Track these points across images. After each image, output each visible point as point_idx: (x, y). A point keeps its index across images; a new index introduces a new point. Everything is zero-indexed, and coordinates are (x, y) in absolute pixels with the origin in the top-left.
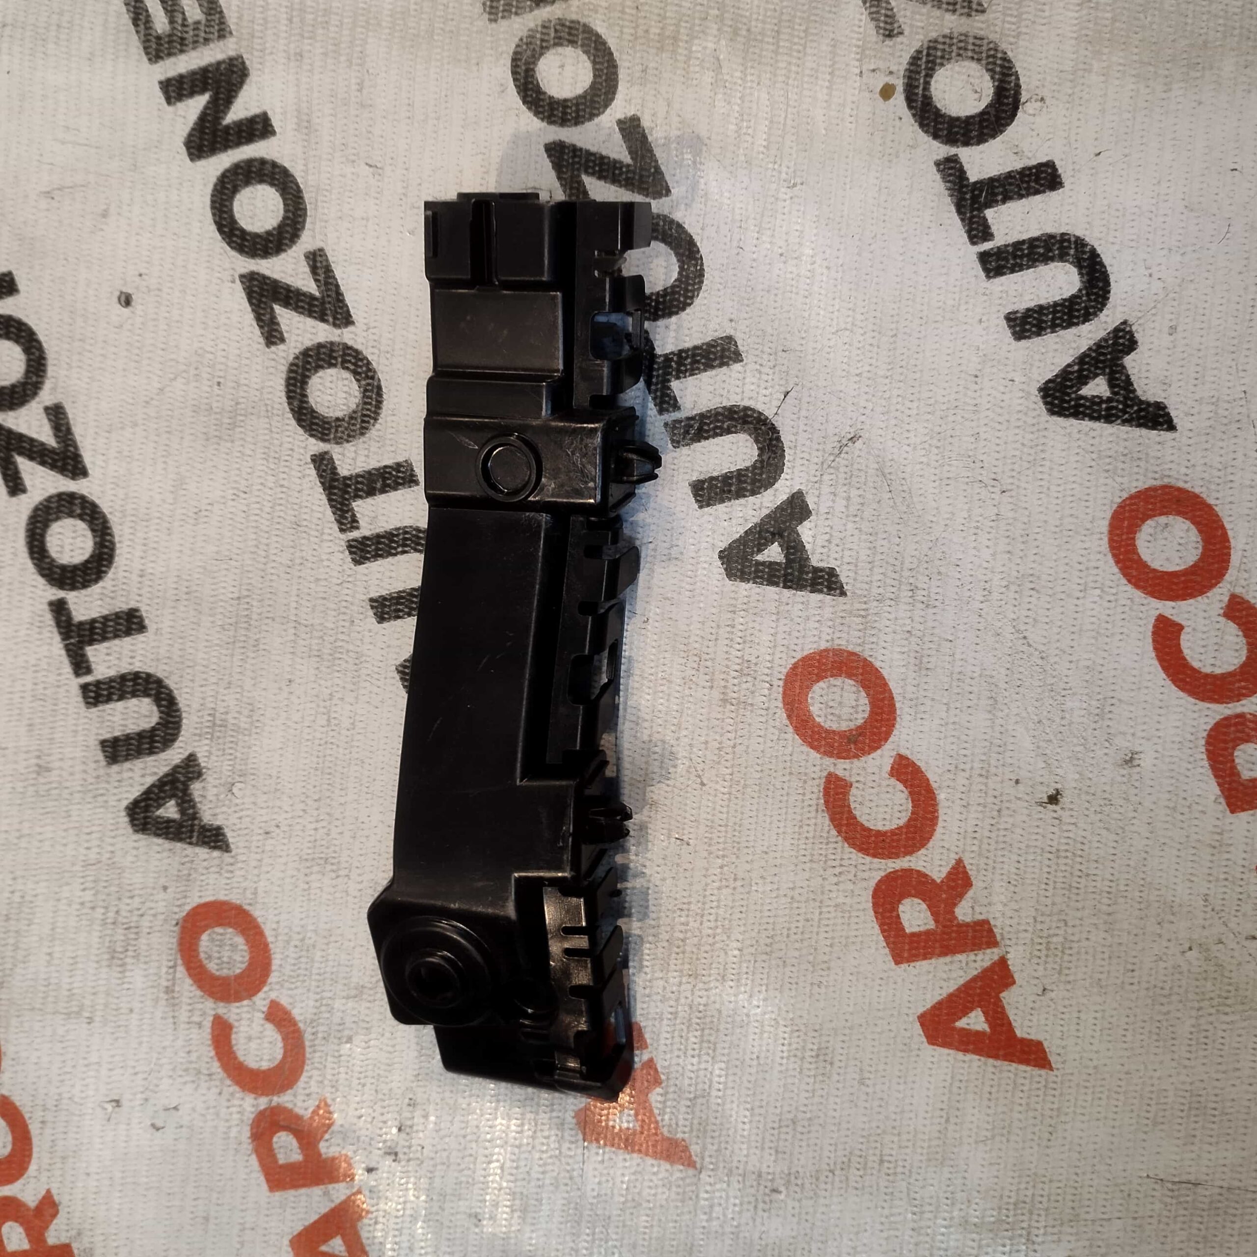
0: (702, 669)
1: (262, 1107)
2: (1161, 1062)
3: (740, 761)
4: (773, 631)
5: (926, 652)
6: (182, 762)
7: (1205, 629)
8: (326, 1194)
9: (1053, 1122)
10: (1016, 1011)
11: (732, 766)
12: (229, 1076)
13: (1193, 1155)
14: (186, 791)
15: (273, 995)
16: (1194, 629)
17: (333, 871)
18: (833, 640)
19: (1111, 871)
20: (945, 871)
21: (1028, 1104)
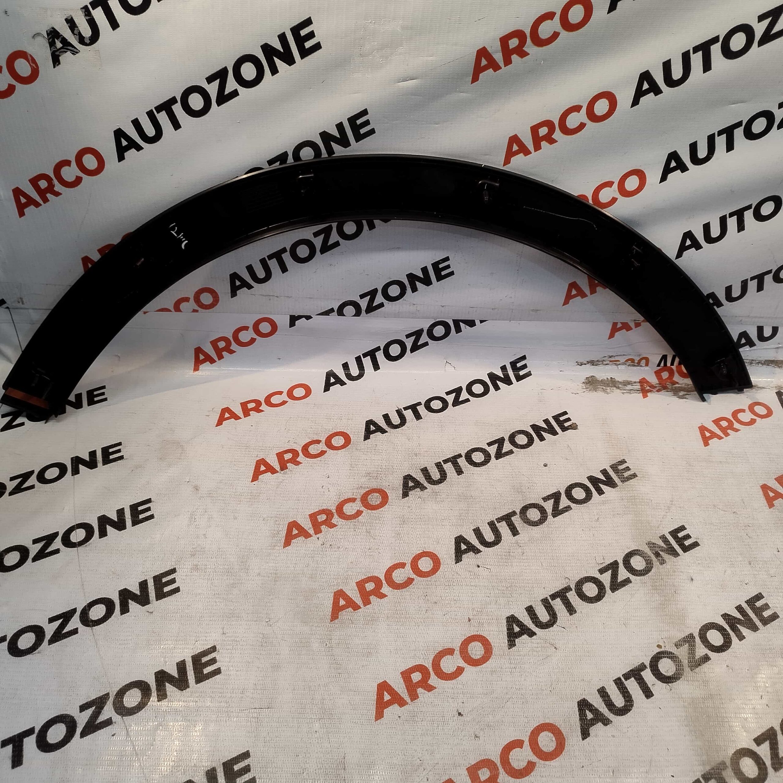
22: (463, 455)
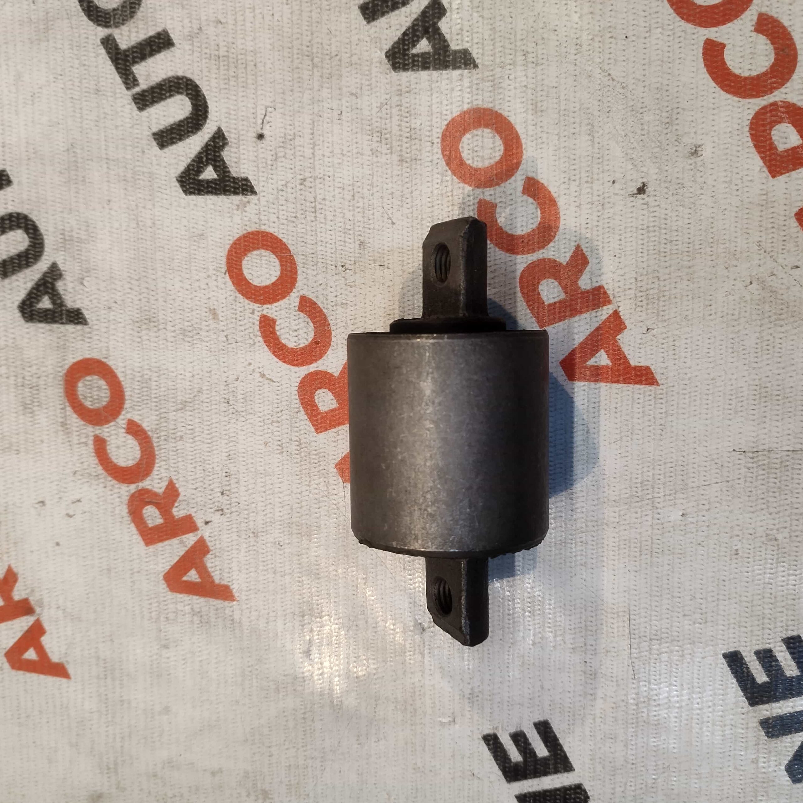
0: (383, 141)
1: (133, 491)
2: (737, 368)
3: (417, 202)
4: (429, 104)
5: (539, 99)
6: (49, 269)
7: (741, 44)
8: (182, 542)
9: (663, 422)
10: (629, 348)
11: (412, 207)
12: (109, 474)
13: (765, 431)
14: (53, 289)
15: (129, 416)
16: (733, 45)
17: (155, 326)
18: (472, 101)
19: (689, 236)
20: (568, 255)
21: (643, 412)
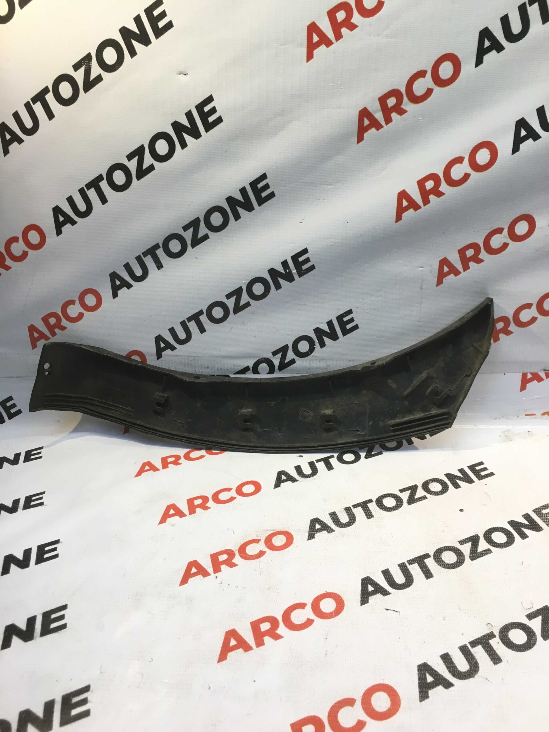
22: (374, 500)
